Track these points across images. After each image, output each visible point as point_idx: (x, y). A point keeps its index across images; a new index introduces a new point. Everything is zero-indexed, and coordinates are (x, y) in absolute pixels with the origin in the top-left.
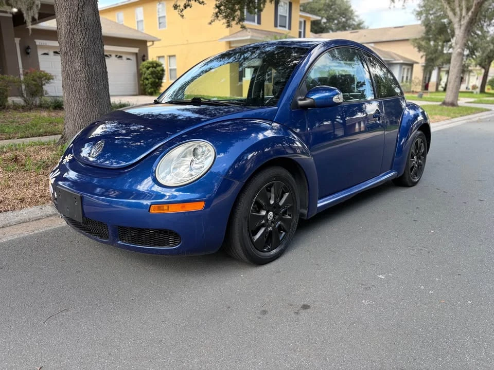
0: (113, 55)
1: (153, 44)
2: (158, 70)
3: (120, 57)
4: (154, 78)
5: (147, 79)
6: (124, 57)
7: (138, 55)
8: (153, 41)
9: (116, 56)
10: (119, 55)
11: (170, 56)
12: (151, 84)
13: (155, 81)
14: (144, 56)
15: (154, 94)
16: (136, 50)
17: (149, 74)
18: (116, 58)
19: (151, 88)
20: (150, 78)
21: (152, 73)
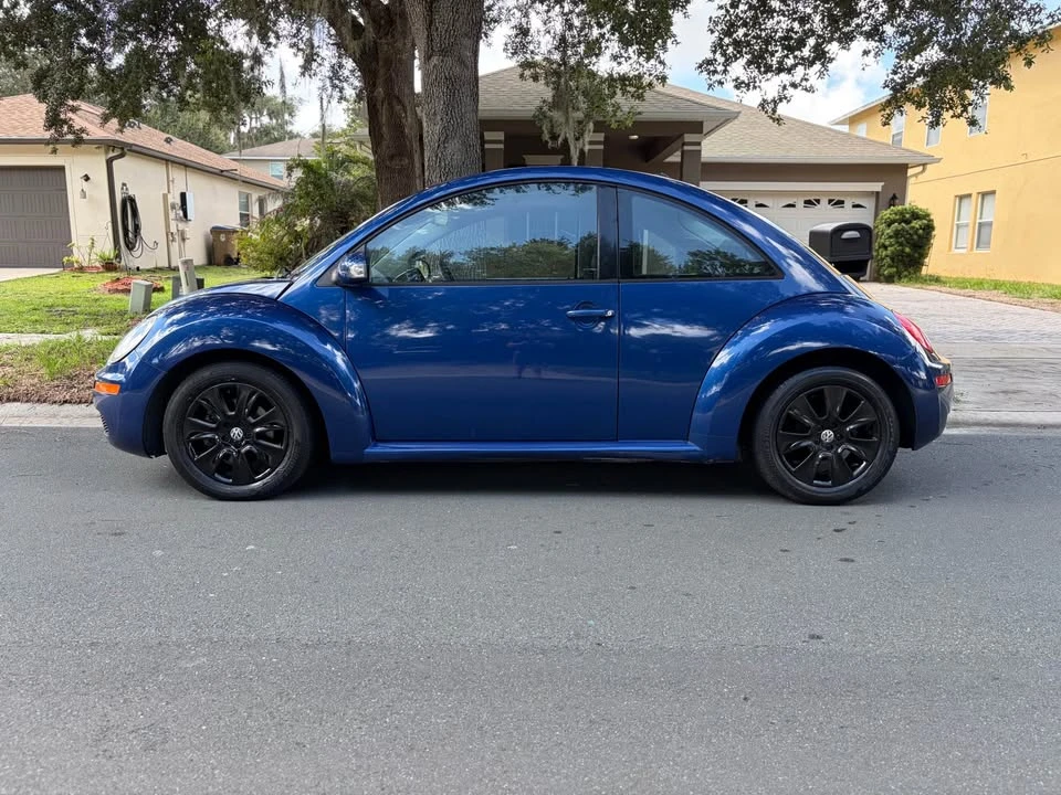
0: (824, 201)
1: (924, 170)
2: (913, 227)
3: (840, 203)
4: (901, 244)
5: (885, 247)
6: (848, 204)
7: (881, 195)
8: (924, 165)
9: (830, 201)
10: (837, 199)
11: (984, 195)
12: (892, 259)
13: (903, 251)
14: (894, 197)
15: (896, 279)
16: (877, 187)
17: (890, 237)
18: (829, 206)
19: (890, 266)
20: (891, 245)
21: (897, 234)
